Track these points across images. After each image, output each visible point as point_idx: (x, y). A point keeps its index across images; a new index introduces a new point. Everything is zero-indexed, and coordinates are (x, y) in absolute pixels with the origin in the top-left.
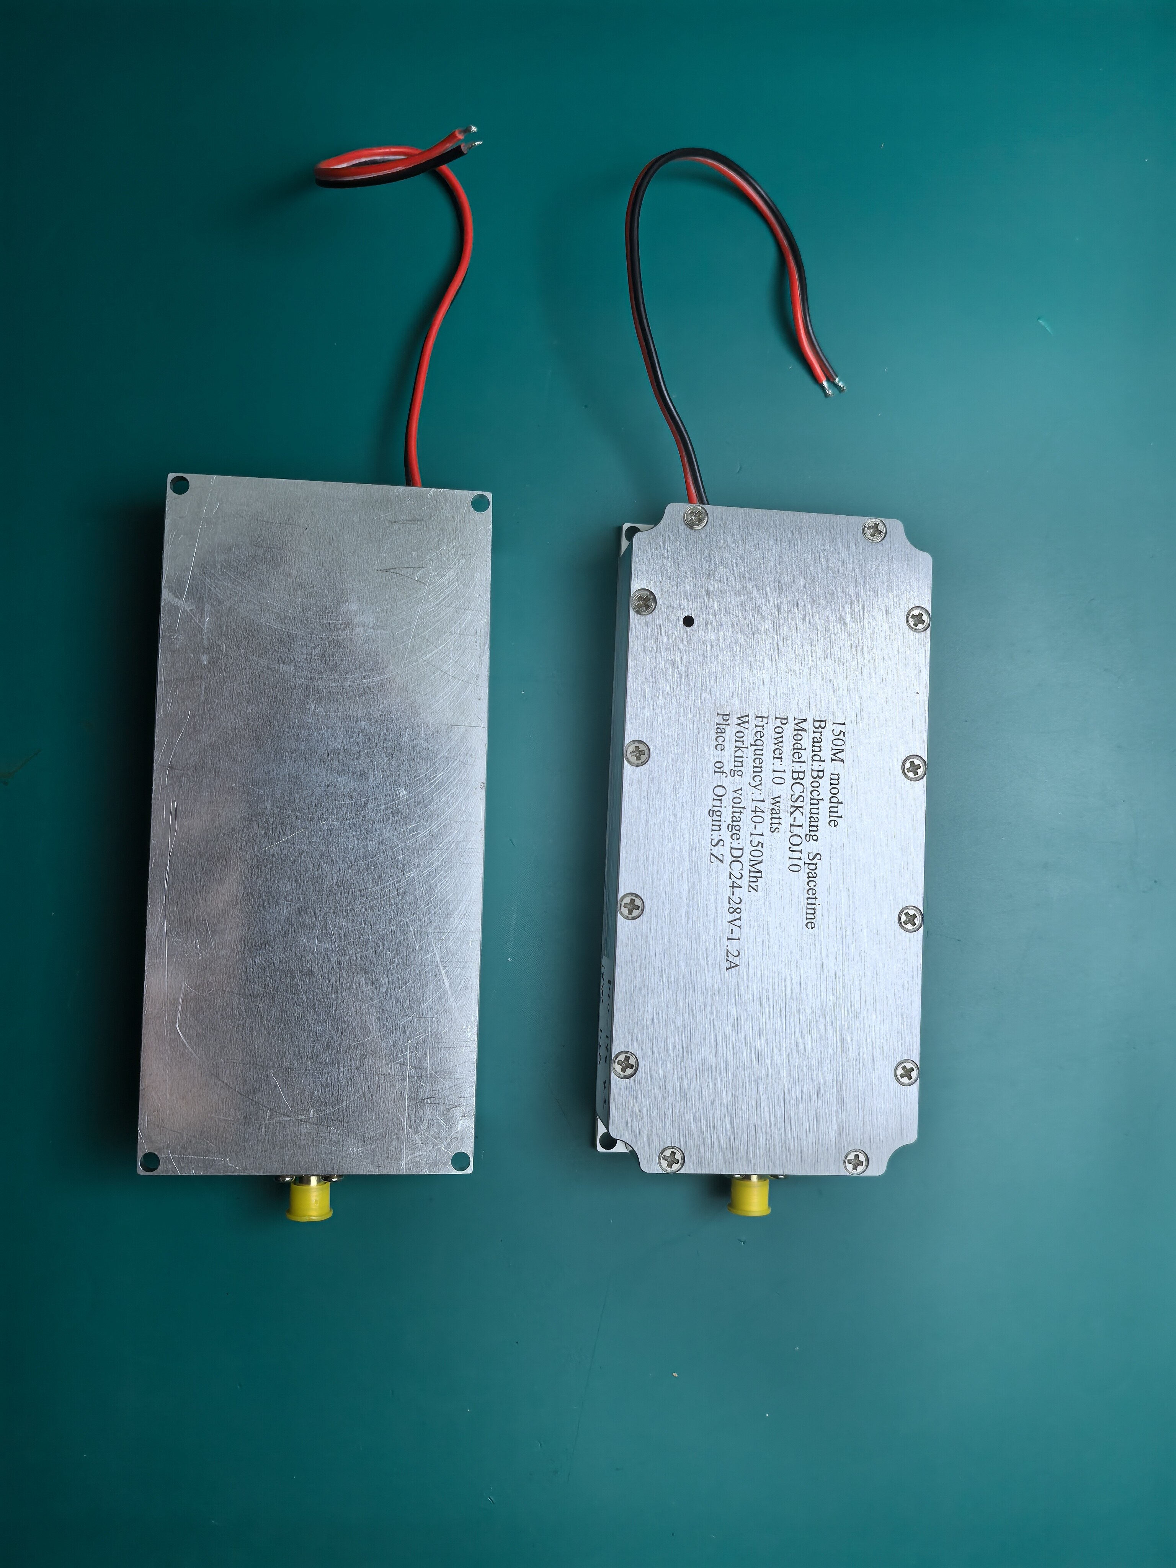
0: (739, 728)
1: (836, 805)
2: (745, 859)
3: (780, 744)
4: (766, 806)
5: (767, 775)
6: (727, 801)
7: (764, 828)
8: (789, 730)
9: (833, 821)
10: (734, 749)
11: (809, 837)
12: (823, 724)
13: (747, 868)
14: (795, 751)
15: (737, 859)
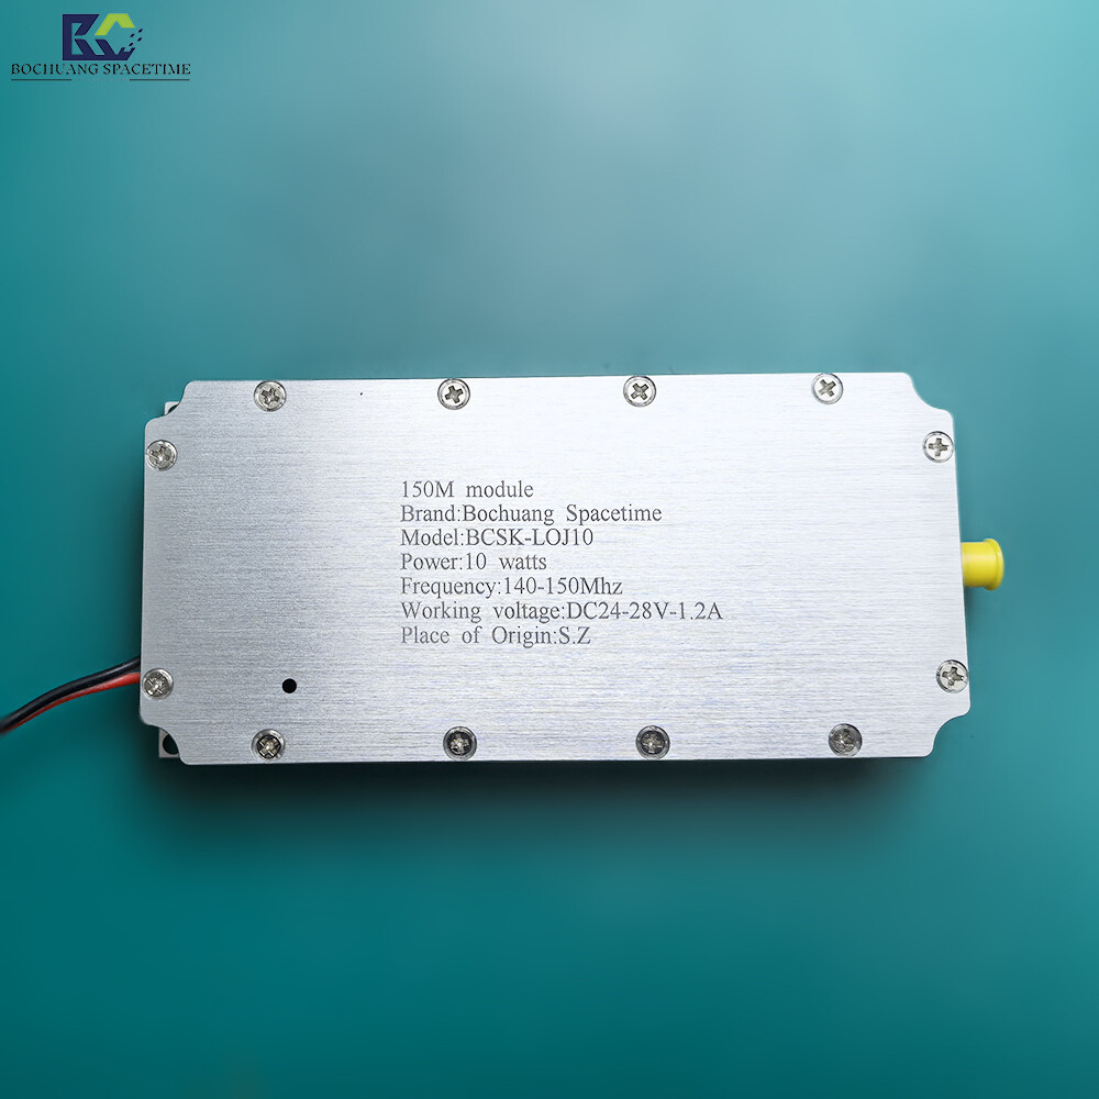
0: (420, 615)
1: (506, 489)
2: (582, 599)
3: (436, 561)
4: (514, 575)
5: (475, 575)
6: (511, 625)
7: (541, 577)
8: (418, 552)
9: (526, 491)
10: (447, 619)
11: (548, 521)
12: (408, 509)
13: (592, 597)
14: (442, 542)
15: (583, 610)
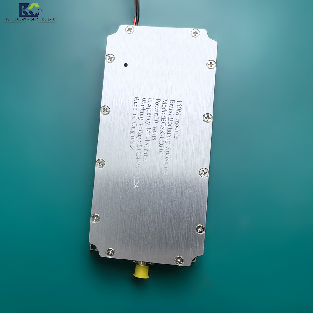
0: (142, 103)
1: (177, 131)
2: (143, 149)
3: (157, 108)
4: (151, 131)
5: (152, 119)
6: (137, 128)
7: (150, 138)
8: (161, 104)
9: (176, 135)
10: (140, 110)
11: (166, 142)
12: (173, 102)
13: (143, 152)
14: (163, 111)
15: (139, 149)
